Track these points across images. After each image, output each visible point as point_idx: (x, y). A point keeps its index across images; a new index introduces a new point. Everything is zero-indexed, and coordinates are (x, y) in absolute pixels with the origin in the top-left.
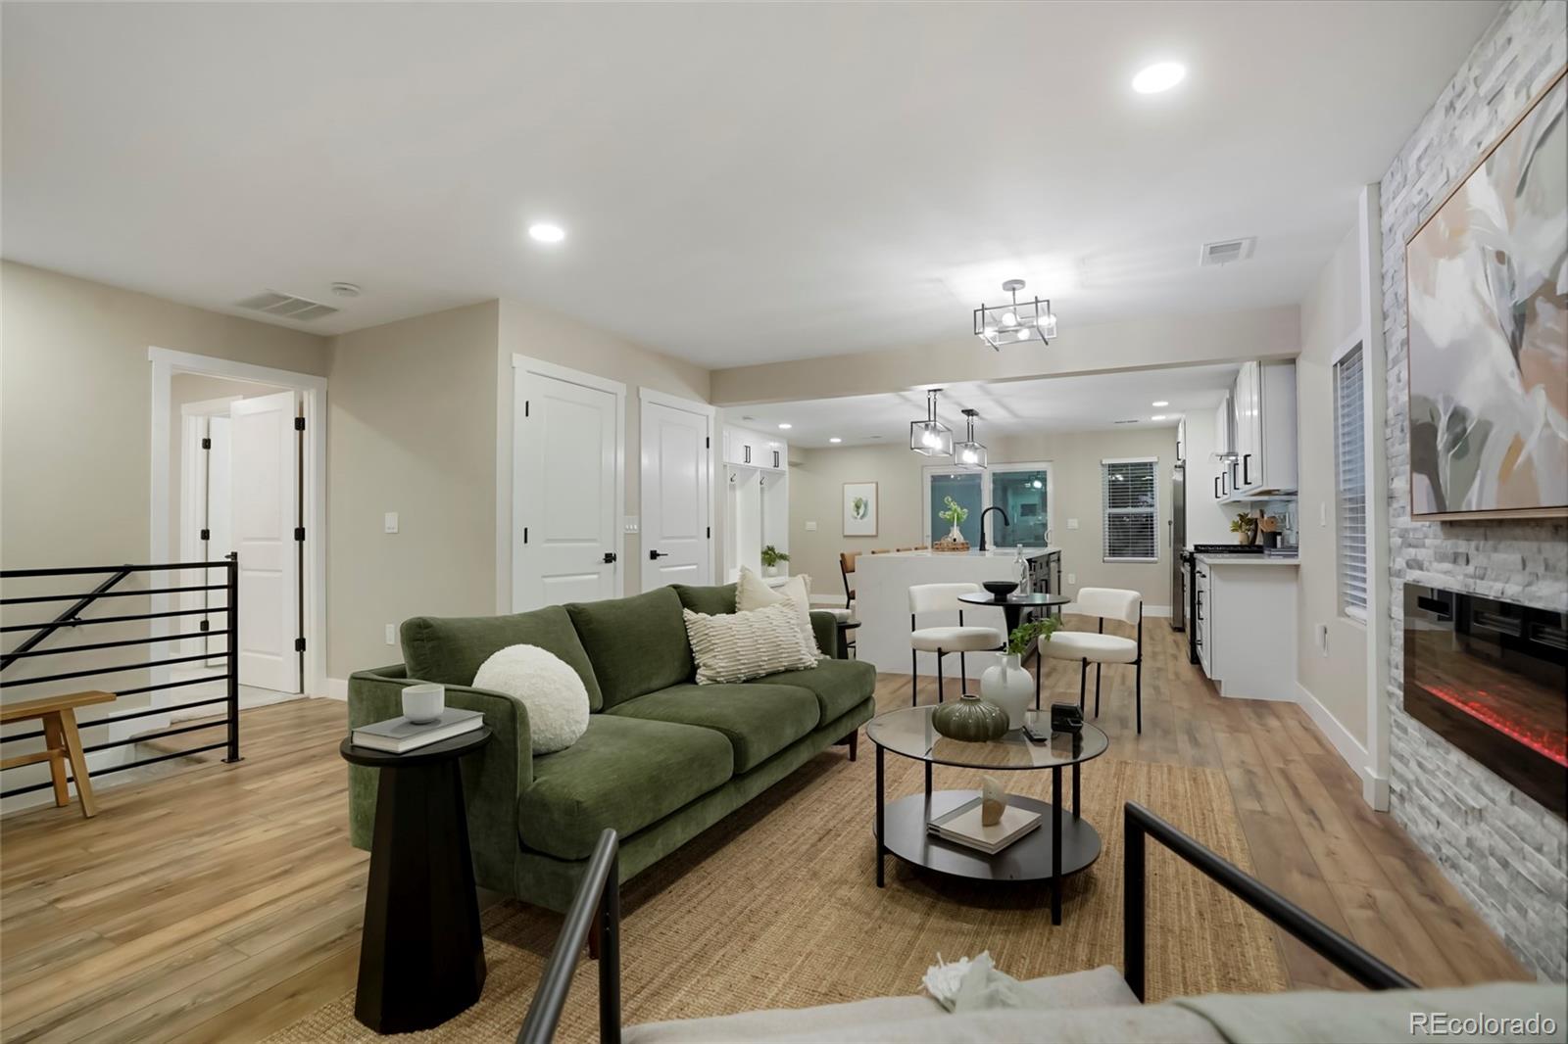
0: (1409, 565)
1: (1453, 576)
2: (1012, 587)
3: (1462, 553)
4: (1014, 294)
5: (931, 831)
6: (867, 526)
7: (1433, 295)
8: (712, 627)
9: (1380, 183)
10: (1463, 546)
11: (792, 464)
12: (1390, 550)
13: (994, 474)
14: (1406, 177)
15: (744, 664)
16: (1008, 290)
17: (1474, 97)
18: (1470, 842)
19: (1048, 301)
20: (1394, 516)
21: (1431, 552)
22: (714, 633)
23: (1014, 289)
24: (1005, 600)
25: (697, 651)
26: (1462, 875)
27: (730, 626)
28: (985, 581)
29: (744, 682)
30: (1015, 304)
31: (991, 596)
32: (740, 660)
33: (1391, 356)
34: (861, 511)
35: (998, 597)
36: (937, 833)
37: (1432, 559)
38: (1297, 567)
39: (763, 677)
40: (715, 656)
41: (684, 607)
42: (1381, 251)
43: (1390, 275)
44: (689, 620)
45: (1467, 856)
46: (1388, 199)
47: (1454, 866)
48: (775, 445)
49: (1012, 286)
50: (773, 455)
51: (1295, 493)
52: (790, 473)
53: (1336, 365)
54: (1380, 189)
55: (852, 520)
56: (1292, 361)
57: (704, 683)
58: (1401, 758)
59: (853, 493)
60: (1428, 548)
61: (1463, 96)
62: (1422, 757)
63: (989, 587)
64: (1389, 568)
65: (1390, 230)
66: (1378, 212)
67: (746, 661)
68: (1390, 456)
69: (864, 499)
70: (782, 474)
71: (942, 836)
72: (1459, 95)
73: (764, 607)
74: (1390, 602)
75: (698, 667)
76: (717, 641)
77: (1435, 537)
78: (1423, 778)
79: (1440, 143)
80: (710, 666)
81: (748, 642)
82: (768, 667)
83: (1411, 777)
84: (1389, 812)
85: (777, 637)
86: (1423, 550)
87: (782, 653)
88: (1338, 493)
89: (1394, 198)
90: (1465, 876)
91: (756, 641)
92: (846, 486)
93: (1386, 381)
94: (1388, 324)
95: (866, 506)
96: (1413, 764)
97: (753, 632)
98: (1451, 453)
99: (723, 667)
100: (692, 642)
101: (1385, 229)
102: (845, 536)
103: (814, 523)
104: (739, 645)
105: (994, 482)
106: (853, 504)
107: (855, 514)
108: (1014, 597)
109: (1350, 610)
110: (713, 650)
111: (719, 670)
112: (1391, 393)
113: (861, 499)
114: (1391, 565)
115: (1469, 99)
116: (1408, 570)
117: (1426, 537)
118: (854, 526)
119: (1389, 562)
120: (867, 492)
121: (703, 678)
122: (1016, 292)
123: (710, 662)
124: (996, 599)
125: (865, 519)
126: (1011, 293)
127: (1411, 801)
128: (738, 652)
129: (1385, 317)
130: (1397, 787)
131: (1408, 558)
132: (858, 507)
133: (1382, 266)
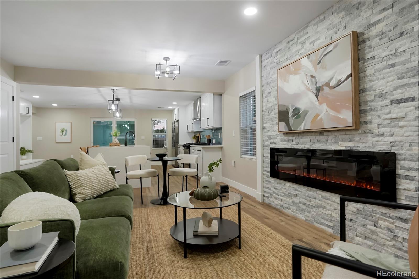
0: (271, 144)
1: (287, 145)
2: (165, 155)
3: (291, 140)
4: (167, 62)
5: (194, 234)
6: (67, 138)
7: (288, 82)
8: (80, 176)
9: (261, 55)
10: (291, 138)
11: (33, 114)
12: (263, 140)
13: (117, 121)
14: (272, 55)
15: (96, 190)
16: (165, 60)
17: (296, 41)
18: (293, 202)
19: (179, 66)
20: (265, 132)
21: (279, 140)
22: (82, 179)
23: (167, 60)
24: (163, 159)
25: (74, 188)
26: (290, 210)
27: (88, 175)
28: (156, 154)
29: (96, 198)
30: (167, 65)
31: (158, 158)
32: (95, 189)
33: (264, 95)
34: (64, 133)
35: (161, 158)
36: (197, 234)
37: (280, 142)
38: (222, 147)
39: (102, 194)
40: (84, 188)
41: (63, 169)
42: (262, 71)
43: (265, 77)
44: (68, 174)
45: (292, 205)
46: (265, 59)
47: (288, 208)
48: (27, 105)
49: (166, 59)
50: (26, 108)
51: (221, 129)
52: (32, 116)
53: (240, 97)
54: (261, 56)
55: (60, 136)
56: (221, 95)
57: (81, 201)
58: (268, 188)
59: (60, 126)
60: (278, 139)
61: (293, 41)
62: (276, 187)
63: (157, 155)
64: (263, 145)
65: (265, 66)
66: (261, 62)
67: (97, 189)
68: (263, 119)
69: (65, 128)
70: (29, 117)
71: (199, 234)
72: (292, 41)
73: (95, 166)
74: (263, 153)
75: (75, 194)
76: (84, 182)
77: (281, 136)
78: (276, 191)
79: (285, 49)
80: (82, 193)
81: (97, 181)
82: (104, 190)
83: (272, 192)
84: (263, 202)
85: (106, 178)
86: (276, 140)
87: (109, 184)
88: (240, 128)
89: (266, 59)
90: (291, 210)
91: (99, 180)
92: (57, 123)
93: (263, 101)
94: (263, 88)
95: (66, 131)
96: (273, 189)
97: (98, 177)
98: (294, 117)
99: (88, 193)
100: (70, 184)
101: (263, 66)
102: (57, 143)
103: (42, 138)
104: (94, 182)
105: (117, 124)
106: (60, 130)
107: (62, 134)
108: (165, 158)
109: (243, 156)
110: (83, 186)
111: (87, 194)
112: (264, 104)
113: (64, 129)
114: (264, 144)
115: (294, 42)
116: (270, 145)
117: (277, 137)
118: (60, 138)
119: (263, 143)
120: (67, 126)
121: (80, 199)
122: (167, 61)
123: (82, 191)
124: (160, 159)
125: (66, 136)
126: (166, 61)
127: (272, 197)
128: (94, 185)
129: (262, 86)
130: (267, 195)
131: (270, 142)
132: (62, 131)
133: (262, 74)
